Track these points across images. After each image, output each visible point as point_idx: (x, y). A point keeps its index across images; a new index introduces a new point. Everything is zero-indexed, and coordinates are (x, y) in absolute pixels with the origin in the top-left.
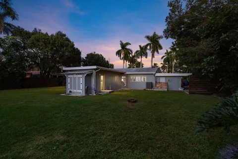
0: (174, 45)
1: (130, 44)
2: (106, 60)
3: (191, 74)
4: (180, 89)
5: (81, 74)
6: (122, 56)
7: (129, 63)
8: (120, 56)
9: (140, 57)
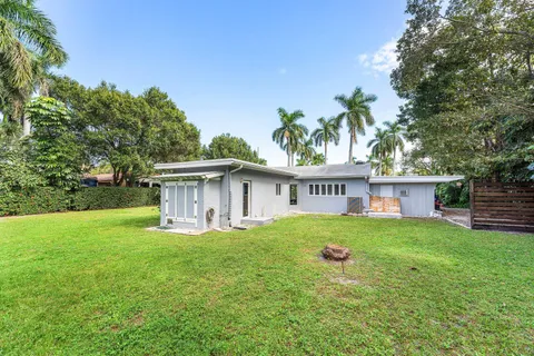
0: (404, 113)
1: (302, 116)
2: (252, 149)
4: (432, 214)
5: (194, 179)
6: (285, 141)
7: (299, 158)
8: (282, 141)
9: (323, 143)
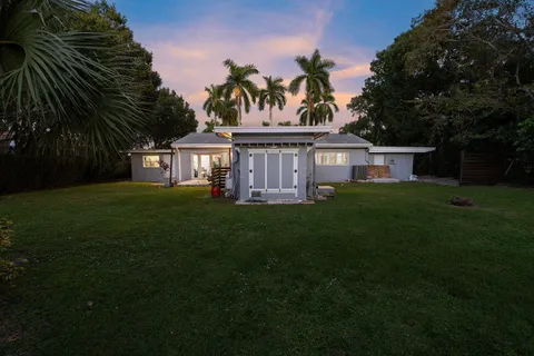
1: (256, 72)
3: (434, 149)
4: (412, 178)
5: (294, 145)
9: (269, 106)
